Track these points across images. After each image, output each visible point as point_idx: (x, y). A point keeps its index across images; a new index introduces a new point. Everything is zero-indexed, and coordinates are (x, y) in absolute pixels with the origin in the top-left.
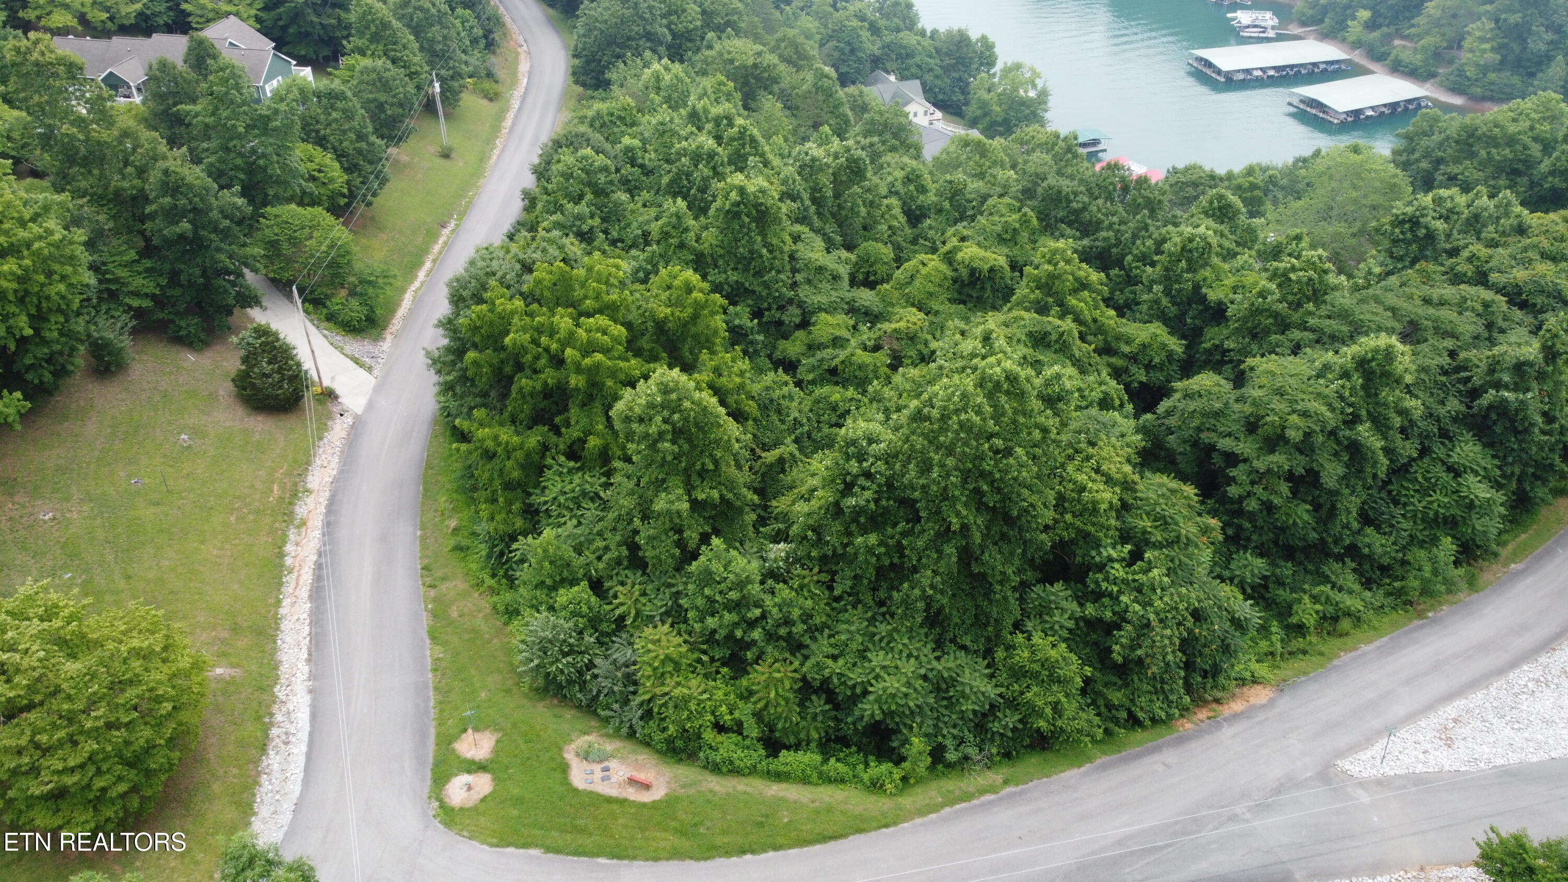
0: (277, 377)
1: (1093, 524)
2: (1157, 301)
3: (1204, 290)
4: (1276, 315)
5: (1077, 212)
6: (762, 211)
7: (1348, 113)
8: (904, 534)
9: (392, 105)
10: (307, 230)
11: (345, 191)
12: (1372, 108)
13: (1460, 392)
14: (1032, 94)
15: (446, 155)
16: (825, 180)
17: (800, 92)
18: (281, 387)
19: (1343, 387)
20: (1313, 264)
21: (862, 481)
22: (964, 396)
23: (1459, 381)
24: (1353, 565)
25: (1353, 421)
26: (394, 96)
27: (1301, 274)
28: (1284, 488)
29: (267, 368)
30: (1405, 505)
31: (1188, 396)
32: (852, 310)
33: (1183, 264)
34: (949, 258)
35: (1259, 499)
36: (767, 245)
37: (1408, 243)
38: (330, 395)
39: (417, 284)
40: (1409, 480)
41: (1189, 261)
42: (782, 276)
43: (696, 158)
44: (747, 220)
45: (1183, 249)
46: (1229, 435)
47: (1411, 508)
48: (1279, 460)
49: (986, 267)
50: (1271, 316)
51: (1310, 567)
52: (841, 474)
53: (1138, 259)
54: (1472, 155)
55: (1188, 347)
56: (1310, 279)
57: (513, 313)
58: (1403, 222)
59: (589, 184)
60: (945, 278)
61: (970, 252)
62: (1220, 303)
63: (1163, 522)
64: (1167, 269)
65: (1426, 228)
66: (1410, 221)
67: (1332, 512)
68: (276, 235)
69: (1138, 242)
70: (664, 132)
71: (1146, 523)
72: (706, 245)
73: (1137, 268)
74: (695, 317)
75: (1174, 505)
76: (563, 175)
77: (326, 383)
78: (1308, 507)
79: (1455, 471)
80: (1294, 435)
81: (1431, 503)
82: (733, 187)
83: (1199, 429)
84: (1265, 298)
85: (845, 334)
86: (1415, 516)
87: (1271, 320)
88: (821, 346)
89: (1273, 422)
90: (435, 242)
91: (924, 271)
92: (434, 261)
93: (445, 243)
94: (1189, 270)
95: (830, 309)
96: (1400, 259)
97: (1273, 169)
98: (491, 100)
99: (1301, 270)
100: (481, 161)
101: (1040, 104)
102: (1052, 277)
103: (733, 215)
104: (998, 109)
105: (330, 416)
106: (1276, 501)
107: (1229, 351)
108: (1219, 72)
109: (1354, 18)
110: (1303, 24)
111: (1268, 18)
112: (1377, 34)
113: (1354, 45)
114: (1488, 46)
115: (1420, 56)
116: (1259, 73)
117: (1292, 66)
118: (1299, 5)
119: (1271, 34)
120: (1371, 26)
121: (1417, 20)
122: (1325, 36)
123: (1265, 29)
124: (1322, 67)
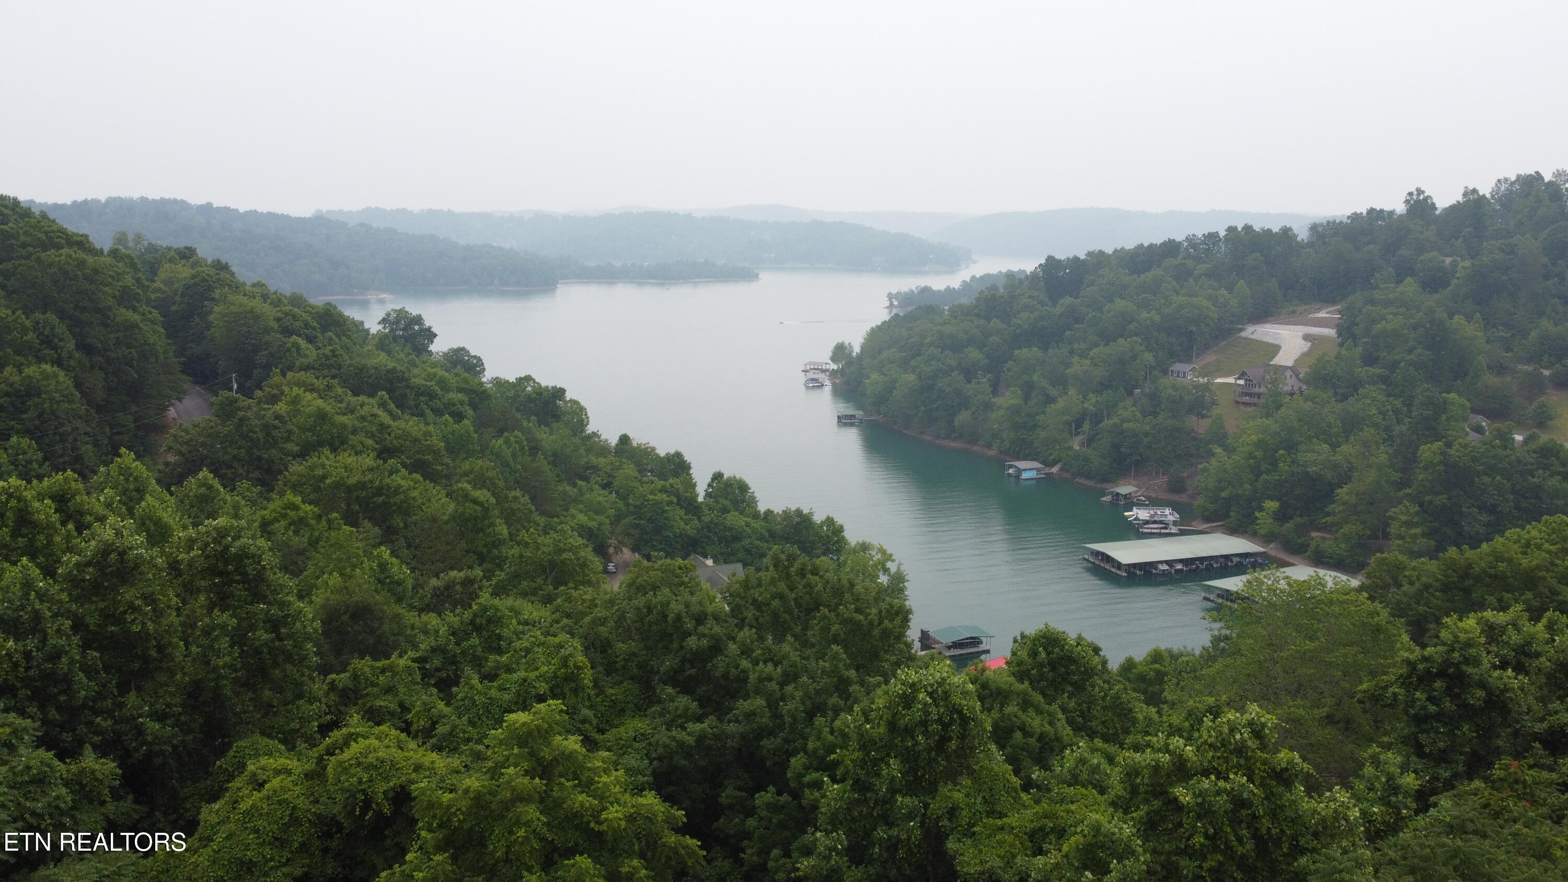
14: (883, 579)
27: (1206, 784)
37: (1452, 721)
56: (1239, 803)
58: (1427, 678)
65: (1484, 686)
66: (1442, 674)
96: (1442, 758)
97: (1188, 654)
99: (1206, 773)
101: (894, 590)
108: (1119, 565)
109: (1261, 509)
110: (1207, 520)
111: (1169, 515)
112: (1289, 525)
113: (1267, 539)
114: (1418, 531)
115: (1343, 546)
116: (1165, 567)
117: (1202, 559)
118: (1199, 501)
119: (1174, 530)
120: (1281, 517)
121: (1331, 507)
122: (1233, 531)
123: (1166, 525)
124: (1236, 560)
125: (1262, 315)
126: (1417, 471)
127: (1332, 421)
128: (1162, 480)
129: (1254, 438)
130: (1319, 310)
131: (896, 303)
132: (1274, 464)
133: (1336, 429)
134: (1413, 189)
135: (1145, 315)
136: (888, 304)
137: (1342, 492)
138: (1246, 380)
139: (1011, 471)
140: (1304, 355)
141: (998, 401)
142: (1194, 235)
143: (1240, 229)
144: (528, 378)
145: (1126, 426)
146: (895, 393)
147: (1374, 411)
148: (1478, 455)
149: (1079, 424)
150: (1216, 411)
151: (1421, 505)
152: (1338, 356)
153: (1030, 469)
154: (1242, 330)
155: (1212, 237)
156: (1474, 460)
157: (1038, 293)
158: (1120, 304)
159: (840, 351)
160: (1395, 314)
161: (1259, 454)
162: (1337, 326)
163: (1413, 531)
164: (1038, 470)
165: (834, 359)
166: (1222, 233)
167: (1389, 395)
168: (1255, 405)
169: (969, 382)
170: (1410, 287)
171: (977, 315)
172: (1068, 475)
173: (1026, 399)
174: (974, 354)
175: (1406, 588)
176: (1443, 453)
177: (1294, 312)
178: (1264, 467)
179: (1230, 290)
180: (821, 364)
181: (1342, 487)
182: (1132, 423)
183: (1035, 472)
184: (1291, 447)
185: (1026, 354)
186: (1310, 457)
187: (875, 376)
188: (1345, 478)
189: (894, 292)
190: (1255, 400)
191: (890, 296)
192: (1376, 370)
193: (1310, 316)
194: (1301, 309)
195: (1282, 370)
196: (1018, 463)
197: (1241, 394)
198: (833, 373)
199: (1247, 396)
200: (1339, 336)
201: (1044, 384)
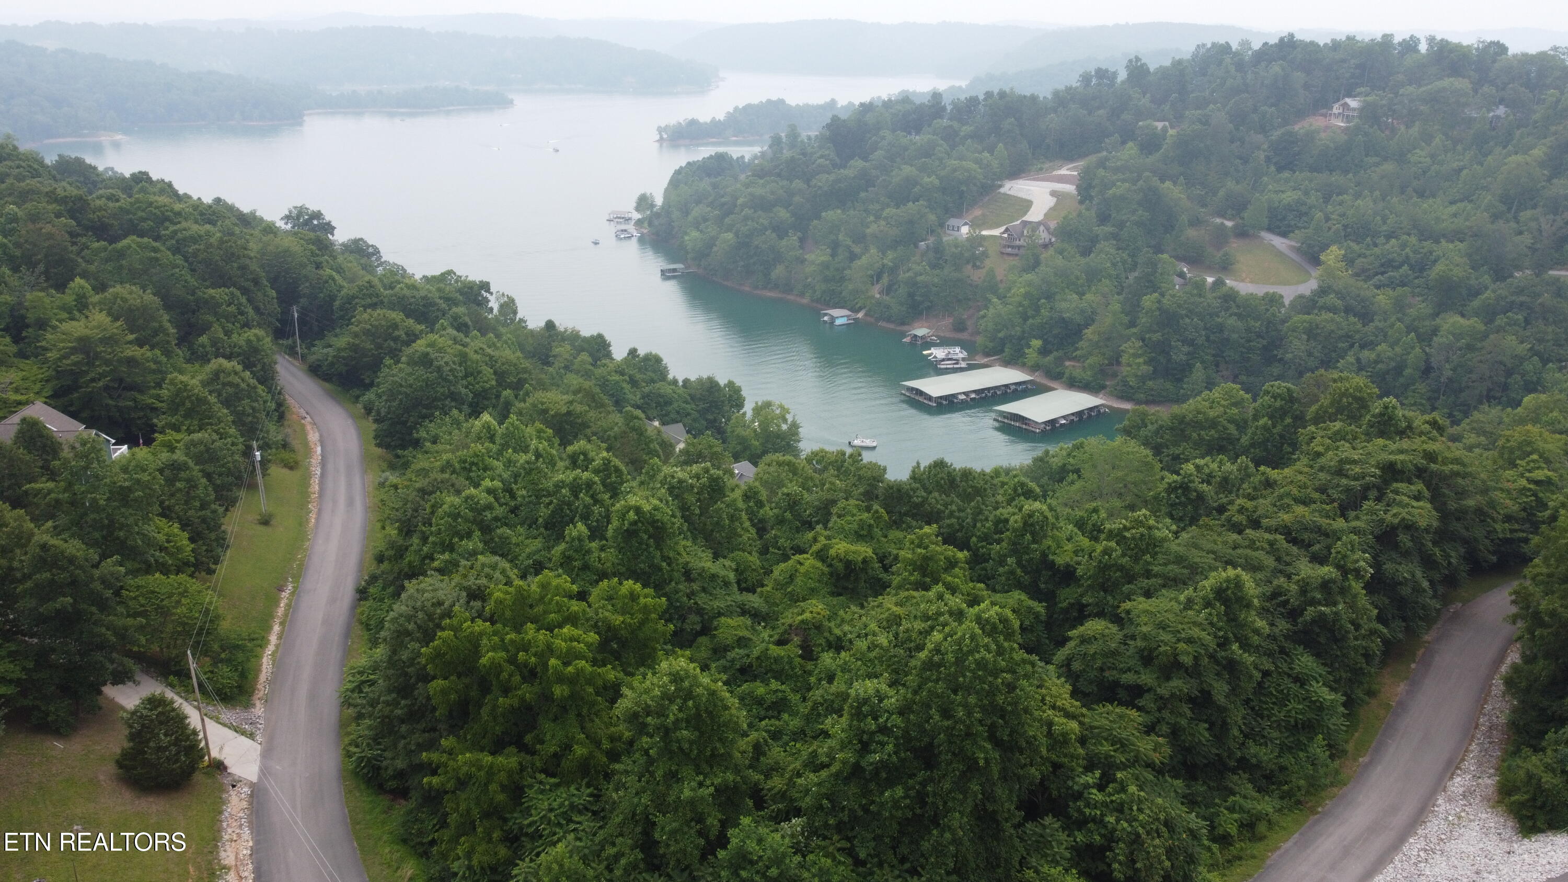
0: (174, 749)
1: (1065, 756)
2: (1012, 572)
3: (1051, 557)
4: (1121, 568)
5: (917, 506)
6: (657, 528)
7: (1046, 423)
8: (924, 784)
9: (220, 475)
10: (175, 598)
11: (192, 559)
12: (1064, 417)
13: (1282, 614)
14: (784, 427)
15: (265, 522)
16: (691, 499)
17: (612, 434)
18: (177, 761)
19: (1210, 614)
20: (1141, 522)
21: (880, 737)
22: (973, 638)
23: (1279, 605)
24: (1247, 776)
25: (1223, 644)
26: (223, 466)
28: (1186, 709)
29: (164, 740)
30: (1269, 717)
31: (1084, 640)
32: (744, 611)
33: (1028, 537)
34: (821, 555)
35: (1168, 723)
36: (665, 558)
37: (1184, 505)
38: (219, 766)
39: (271, 649)
40: (1265, 695)
41: (1033, 534)
42: (681, 587)
43: (575, 489)
44: (646, 537)
45: (1025, 523)
46: (1129, 670)
47: (1274, 718)
48: (1178, 684)
49: (860, 559)
50: (1118, 570)
51: (1212, 784)
52: (856, 735)
53: (981, 539)
54: (1186, 438)
55: (1047, 608)
56: (1142, 535)
57: (481, 634)
58: (1176, 488)
59: (474, 522)
60: (823, 574)
61: (841, 547)
62: (1068, 566)
63: (1122, 744)
64: (1014, 544)
65: (1196, 491)
66: (1181, 487)
67: (1225, 727)
68: (142, 606)
69: (979, 525)
70: (531, 470)
71: (1106, 748)
72: (609, 564)
73: (983, 547)
74: (642, 623)
75: (1125, 728)
76: (449, 515)
77: (215, 753)
78: (1206, 726)
79: (1300, 680)
80: (1187, 660)
81: (1289, 711)
82: (629, 508)
83: (1102, 670)
84: (1110, 556)
85: (746, 634)
86: (1279, 725)
87: (1118, 574)
88: (726, 649)
89: (1166, 651)
90: (278, 606)
91: (802, 569)
92: (282, 624)
93: (288, 606)
94: (1034, 541)
95: (728, 613)
98: (291, 468)
100: (300, 524)
101: (793, 435)
102: (926, 559)
103: (630, 534)
104: (757, 443)
105: (222, 789)
106: (1184, 722)
107: (1087, 605)
108: (930, 398)
109: (1029, 347)
110: (987, 355)
111: (958, 352)
112: (1050, 358)
113: (1034, 368)
114: (1141, 360)
115: (1089, 373)
116: (963, 397)
117: (989, 389)
118: (980, 340)
119: (963, 365)
120: (1044, 352)
121: (1081, 344)
122: (1008, 363)
123: (957, 361)
124: (1013, 387)
125: (1017, 171)
126: (1141, 315)
127: (1078, 273)
128: (948, 321)
129: (1022, 290)
130: (1060, 167)
131: (665, 136)
132: (1037, 310)
133: (1081, 280)
134: (1133, 57)
135: (926, 180)
136: (658, 137)
137: (1089, 332)
138: (1009, 233)
139: (826, 318)
140: (1052, 209)
141: (810, 256)
143: (995, 94)
144: (450, 272)
145: (919, 278)
146: (715, 249)
147: (1108, 264)
148: (1182, 303)
149: (879, 276)
150: (988, 263)
151: (1143, 340)
152: (1080, 215)
153: (841, 316)
154: (1001, 186)
155: (973, 100)
156: (1180, 306)
157: (828, 153)
158: (907, 170)
159: (643, 202)
161: (1026, 303)
162: (1077, 183)
163: (1138, 360)
164: (848, 316)
165: (638, 209)
166: (981, 97)
167: (1118, 249)
168: (1017, 255)
169: (781, 239)
170: (1131, 149)
171: (779, 175)
172: (872, 320)
173: (833, 255)
174: (783, 214)
175: (1150, 427)
176: (1159, 302)
177: (1041, 169)
178: (1030, 313)
179: (991, 152)
180: (625, 213)
181: (1088, 328)
182: (923, 276)
183: (846, 318)
184: (1049, 297)
185: (832, 215)
186: (1064, 305)
187: (695, 234)
188: (1089, 321)
189: (663, 125)
190: (1016, 251)
191: (660, 130)
192: (1108, 229)
193: (1055, 173)
194: (1047, 166)
195: (1035, 226)
196: (830, 312)
197: (1005, 246)
198: (639, 223)
199: (1009, 246)
200: (1079, 194)
201: (849, 242)
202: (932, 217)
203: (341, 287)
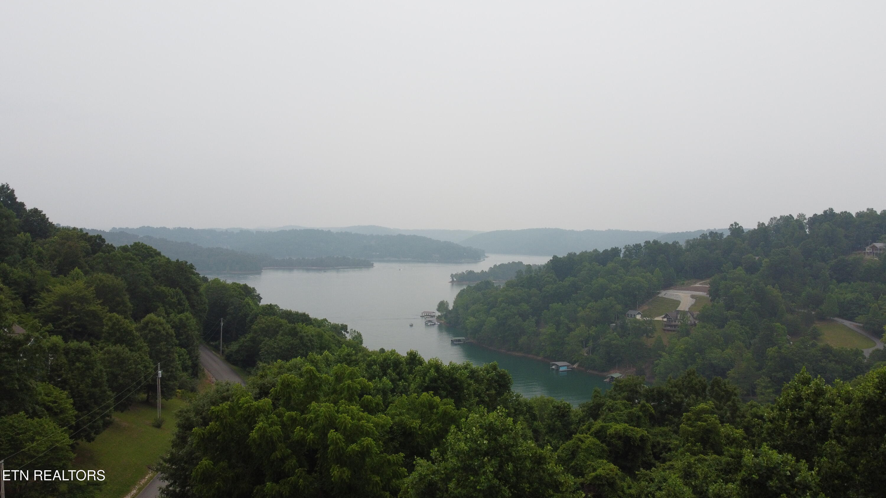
15: (157, 425)
34: (600, 435)
60: (602, 449)
91: (583, 446)
114: (770, 391)
125: (668, 286)
126: (767, 361)
127: (719, 337)
128: (633, 369)
129: (682, 347)
130: (695, 283)
131: (455, 280)
132: (694, 359)
133: (721, 342)
134: (733, 223)
135: (613, 286)
136: (451, 280)
137: (730, 373)
138: (668, 318)
139: (553, 367)
140: (694, 305)
141: (542, 330)
142: (629, 245)
143: (651, 242)
144: (326, 320)
145: (613, 343)
146: (484, 327)
147: (737, 333)
148: (795, 353)
149: (587, 342)
150: (656, 335)
151: (771, 378)
152: (713, 306)
153: (563, 366)
154: (659, 293)
155: (638, 246)
156: (793, 355)
157: (551, 275)
158: (601, 281)
159: (442, 306)
160: (740, 285)
161: (686, 355)
162: (709, 291)
163: (768, 391)
164: (568, 366)
165: (438, 310)
166: (643, 244)
167: (742, 325)
168: (674, 331)
169: (524, 321)
170: (740, 271)
172: (583, 369)
173: (557, 329)
174: (525, 307)
176: (778, 352)
177: (683, 284)
178: (689, 361)
179: (652, 273)
180: (431, 313)
181: (730, 370)
182: (615, 341)
183: (566, 367)
184: (701, 351)
185: (556, 306)
186: (712, 355)
187: (472, 319)
188: (731, 366)
189: (454, 274)
190: (673, 328)
191: (452, 276)
192: (733, 313)
193: (692, 286)
194: (686, 282)
195: (684, 313)
196: (557, 363)
197: (666, 326)
198: (439, 318)
199: (669, 327)
200: (710, 295)
201: (567, 321)
202: (619, 307)
203: (253, 309)
